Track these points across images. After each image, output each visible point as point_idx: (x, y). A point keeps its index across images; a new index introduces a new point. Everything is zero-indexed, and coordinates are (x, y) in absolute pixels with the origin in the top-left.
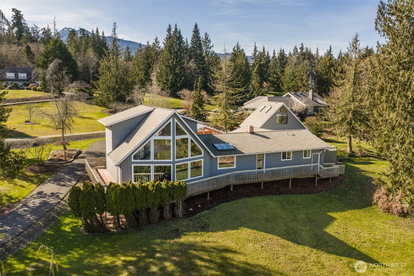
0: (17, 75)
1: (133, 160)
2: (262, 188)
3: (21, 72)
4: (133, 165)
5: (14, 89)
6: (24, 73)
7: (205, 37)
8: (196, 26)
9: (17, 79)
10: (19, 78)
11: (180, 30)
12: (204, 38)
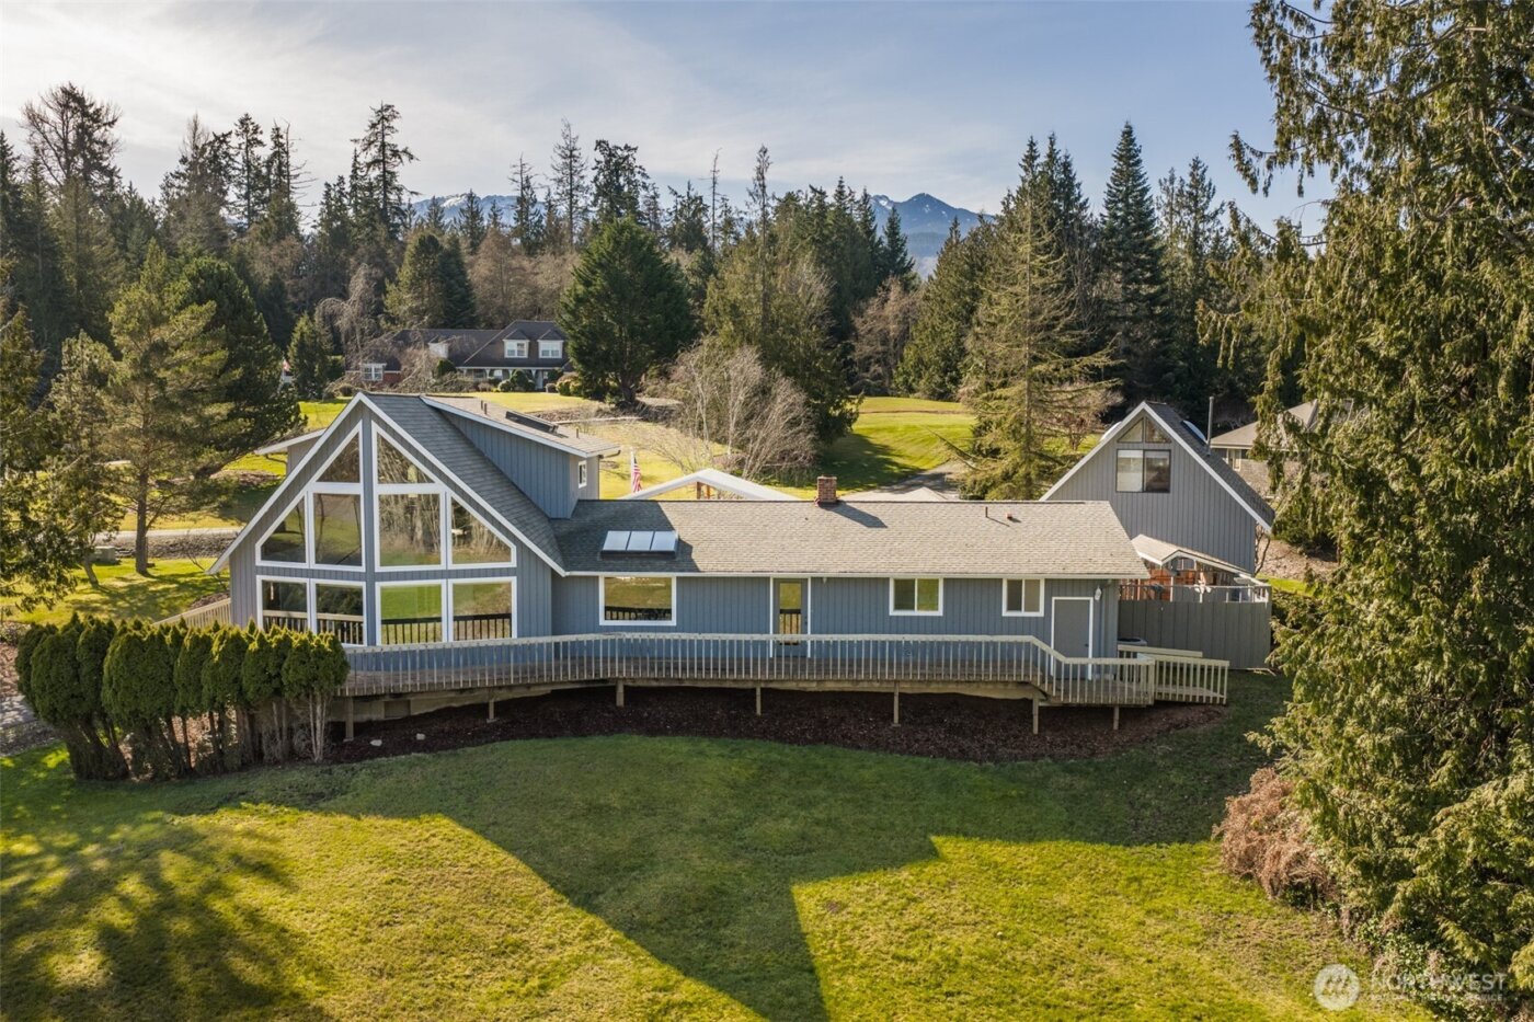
0: (533, 348)
1: (259, 562)
2: (759, 712)
3: (547, 338)
4: (259, 578)
5: (514, 391)
6: (555, 339)
7: (1192, 174)
8: (1128, 134)
9: (534, 359)
10: (541, 356)
11: (1067, 157)
12: (1188, 180)
